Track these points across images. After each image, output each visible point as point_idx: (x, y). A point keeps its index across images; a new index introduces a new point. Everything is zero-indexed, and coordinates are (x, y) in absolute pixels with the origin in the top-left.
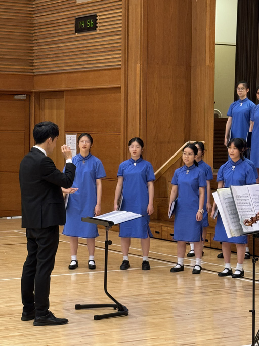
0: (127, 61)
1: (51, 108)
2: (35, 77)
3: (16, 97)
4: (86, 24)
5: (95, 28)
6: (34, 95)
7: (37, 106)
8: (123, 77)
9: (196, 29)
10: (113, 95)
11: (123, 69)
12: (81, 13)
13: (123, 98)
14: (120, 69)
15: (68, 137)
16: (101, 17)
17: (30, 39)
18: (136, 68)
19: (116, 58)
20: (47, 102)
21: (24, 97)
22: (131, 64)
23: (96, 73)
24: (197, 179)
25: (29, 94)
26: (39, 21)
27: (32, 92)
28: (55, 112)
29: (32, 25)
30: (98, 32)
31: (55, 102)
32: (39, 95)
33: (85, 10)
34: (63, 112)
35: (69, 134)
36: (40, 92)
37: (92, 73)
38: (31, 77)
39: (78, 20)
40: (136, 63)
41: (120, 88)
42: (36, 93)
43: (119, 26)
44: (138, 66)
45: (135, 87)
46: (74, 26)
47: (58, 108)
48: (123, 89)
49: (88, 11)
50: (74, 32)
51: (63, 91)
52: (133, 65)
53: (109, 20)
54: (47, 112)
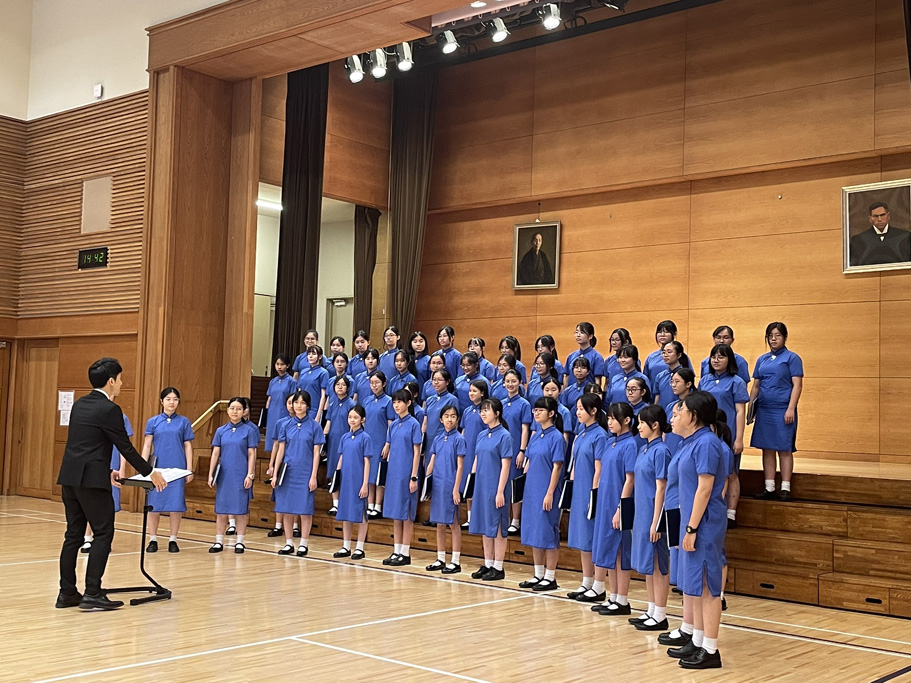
0: (146, 303)
1: (39, 359)
2: (19, 322)
4: (93, 258)
5: (104, 264)
6: (16, 342)
7: (20, 355)
8: (141, 322)
9: (232, 271)
10: (127, 343)
11: (141, 313)
12: (86, 245)
13: (140, 347)
14: (137, 312)
15: (62, 394)
16: (114, 251)
17: (15, 274)
18: (159, 312)
19: (134, 300)
20: (34, 352)
21: (3, 345)
22: (152, 307)
23: (105, 316)
24: (247, 438)
25: (10, 342)
26: (28, 253)
27: (14, 339)
28: (44, 364)
29: (18, 257)
30: (108, 268)
31: (45, 352)
32: (23, 342)
33: (92, 242)
34: (56, 364)
35: (62, 390)
36: (24, 339)
37: (100, 317)
38: (15, 321)
39: (82, 253)
40: (158, 306)
41: (136, 335)
42: (19, 340)
43: (138, 261)
44: (161, 310)
45: (157, 334)
46: (77, 260)
47: (49, 359)
48: (140, 337)
49: (97, 243)
50: (76, 268)
51: (58, 338)
52: (154, 308)
53: (124, 255)
54: (33, 364)
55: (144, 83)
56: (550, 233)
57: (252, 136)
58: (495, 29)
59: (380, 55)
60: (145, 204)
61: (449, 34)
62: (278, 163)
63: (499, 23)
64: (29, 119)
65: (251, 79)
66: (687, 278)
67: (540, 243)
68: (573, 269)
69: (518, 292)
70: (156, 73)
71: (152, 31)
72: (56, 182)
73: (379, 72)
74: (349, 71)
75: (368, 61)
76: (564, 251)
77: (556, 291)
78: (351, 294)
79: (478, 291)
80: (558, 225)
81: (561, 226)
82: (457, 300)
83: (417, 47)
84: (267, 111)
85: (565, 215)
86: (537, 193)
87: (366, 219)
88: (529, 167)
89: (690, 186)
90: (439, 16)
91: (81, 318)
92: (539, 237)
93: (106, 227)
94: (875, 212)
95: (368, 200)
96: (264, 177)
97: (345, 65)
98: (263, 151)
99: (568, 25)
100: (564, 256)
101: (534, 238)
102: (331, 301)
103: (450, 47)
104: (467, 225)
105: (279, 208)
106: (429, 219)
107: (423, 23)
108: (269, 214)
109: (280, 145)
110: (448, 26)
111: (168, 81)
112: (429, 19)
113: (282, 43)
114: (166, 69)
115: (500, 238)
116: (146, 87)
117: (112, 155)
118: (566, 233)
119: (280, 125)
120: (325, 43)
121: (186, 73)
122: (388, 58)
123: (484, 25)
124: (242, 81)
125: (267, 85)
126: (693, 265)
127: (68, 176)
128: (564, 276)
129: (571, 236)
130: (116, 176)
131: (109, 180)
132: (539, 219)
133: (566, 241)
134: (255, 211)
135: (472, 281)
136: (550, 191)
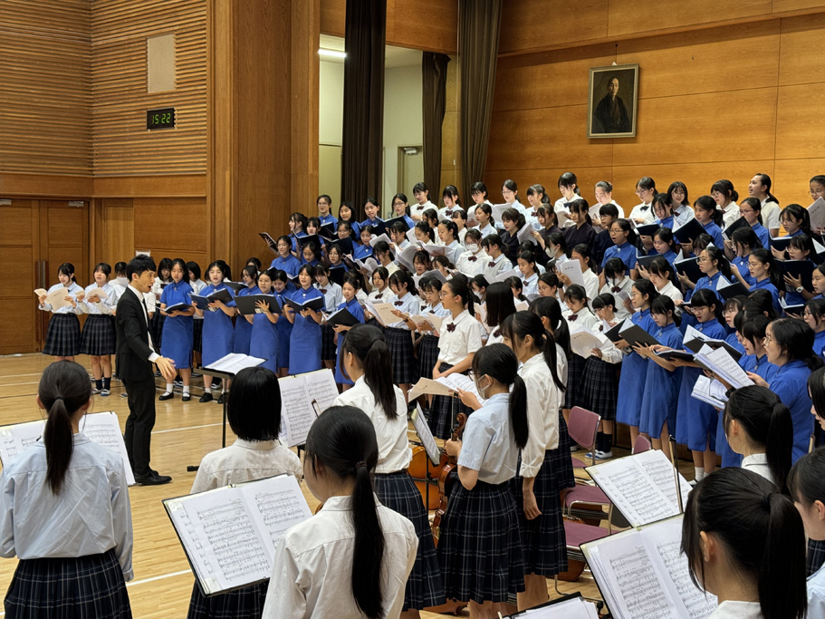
0: (213, 166)
1: (117, 218)
2: (95, 181)
3: (71, 204)
5: (172, 125)
6: (93, 202)
7: (98, 215)
8: (209, 185)
9: (296, 130)
10: (195, 206)
11: (209, 176)
12: (153, 105)
13: (209, 211)
14: (205, 175)
16: (180, 112)
17: (87, 133)
18: (226, 176)
19: (200, 163)
20: (111, 211)
21: (81, 204)
22: (219, 170)
23: (174, 178)
25: (87, 201)
26: (99, 112)
27: (91, 199)
28: (122, 223)
29: (89, 116)
30: (176, 129)
31: (122, 212)
32: (100, 202)
33: (160, 101)
34: (132, 223)
35: (139, 250)
36: (102, 199)
37: (170, 179)
38: (90, 180)
39: (150, 114)
40: (225, 170)
41: (205, 198)
42: (96, 199)
43: (203, 124)
44: (228, 173)
45: (224, 197)
46: (145, 120)
47: (126, 219)
48: (209, 200)
49: (163, 104)
50: (145, 128)
51: (132, 199)
52: (221, 171)
53: (190, 116)
54: (110, 222)
56: (627, 77)
60: (208, 64)
62: (339, 13)
66: (775, 126)
67: (616, 89)
68: (651, 117)
69: (594, 141)
72: (122, 39)
76: (643, 96)
77: (633, 140)
78: (419, 141)
79: (552, 139)
80: (636, 69)
81: (640, 69)
82: (530, 150)
85: (644, 57)
86: (614, 34)
87: (434, 66)
88: (606, 6)
89: (780, 24)
91: (153, 180)
92: (616, 81)
93: (171, 87)
95: (435, 47)
96: (325, 29)
98: (323, 2)
100: (644, 103)
101: (610, 83)
102: (402, 150)
104: (540, 69)
105: (343, 55)
106: (500, 63)
108: (332, 63)
115: (574, 83)
117: (173, 12)
118: (645, 77)
126: (781, 112)
127: (133, 33)
128: (642, 122)
129: (649, 80)
130: (179, 34)
131: (171, 39)
132: (617, 62)
133: (644, 86)
134: (317, 60)
135: (546, 130)
136: (627, 32)
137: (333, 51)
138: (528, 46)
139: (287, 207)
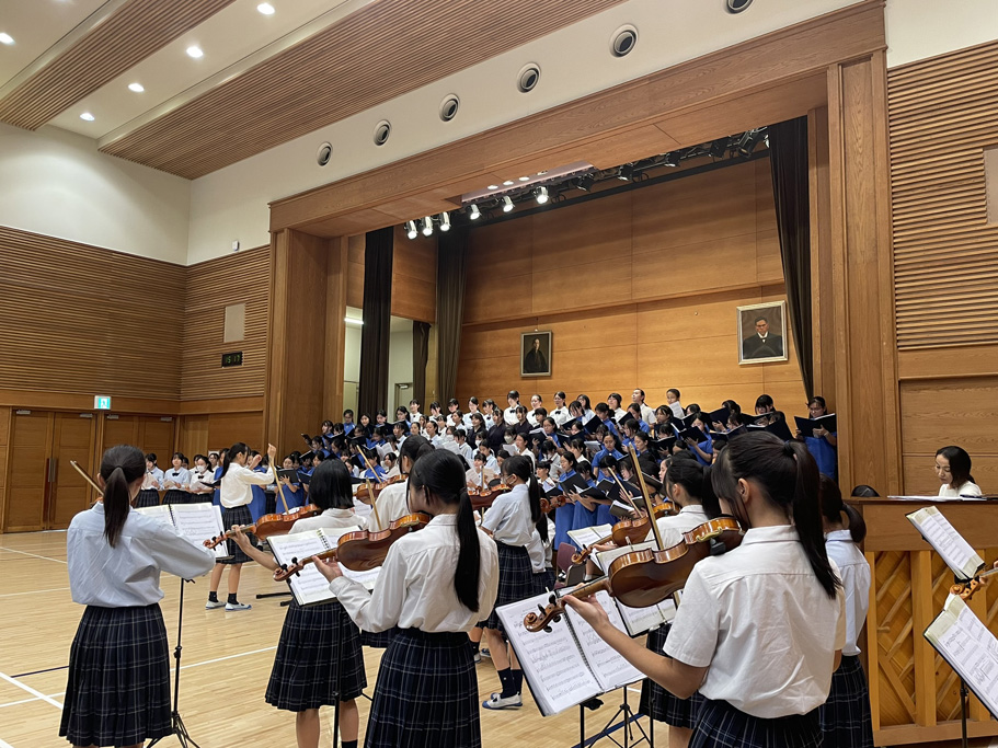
0: (269, 390)
1: (195, 429)
2: (181, 403)
3: (162, 420)
5: (240, 363)
6: (179, 418)
7: (182, 427)
8: (265, 403)
9: (328, 367)
10: (255, 418)
11: (265, 397)
12: (228, 350)
13: (264, 420)
14: (263, 396)
16: (246, 355)
17: (179, 371)
18: (278, 396)
19: (260, 388)
20: (191, 424)
21: (170, 419)
25: (174, 417)
26: (188, 356)
27: (178, 415)
28: (199, 432)
29: (180, 359)
30: (242, 366)
31: (199, 424)
32: (184, 418)
33: (232, 348)
34: (207, 432)
36: (185, 415)
37: (236, 400)
38: (178, 402)
39: (225, 356)
40: (277, 392)
41: (262, 412)
42: (181, 416)
43: (263, 361)
44: (279, 394)
45: (276, 411)
46: (221, 361)
47: (202, 429)
48: (264, 412)
49: (235, 349)
50: (220, 366)
51: (207, 415)
52: (274, 393)
53: (254, 357)
54: (191, 432)
55: (266, 240)
56: (545, 338)
57: (341, 275)
58: (505, 203)
59: (428, 220)
60: (268, 322)
61: (474, 207)
62: (359, 293)
63: (508, 199)
64: (188, 265)
65: (340, 237)
66: (636, 368)
67: (538, 346)
68: (560, 363)
69: (524, 378)
70: (275, 233)
71: (273, 205)
72: (209, 307)
73: (428, 231)
74: (407, 231)
75: (420, 225)
76: (555, 350)
77: (549, 377)
78: (411, 380)
79: (497, 377)
80: (550, 333)
81: (552, 333)
82: (483, 384)
83: (452, 215)
84: (351, 258)
85: (555, 326)
86: (535, 312)
87: (420, 330)
88: (530, 294)
89: (637, 307)
90: (468, 195)
91: (225, 401)
92: (537, 341)
93: (241, 338)
94: (758, 323)
95: (421, 317)
96: (350, 302)
97: (405, 228)
98: (349, 285)
99: (554, 200)
100: (555, 354)
101: (534, 342)
102: (398, 385)
103: (475, 215)
104: (488, 334)
105: (362, 323)
106: (464, 329)
107: (456, 199)
108: (353, 327)
109: (361, 280)
110: (473, 201)
111: (283, 239)
112: (460, 197)
113: (361, 213)
114: (282, 231)
115: (511, 342)
116: (269, 243)
117: (245, 289)
118: (555, 338)
119: (361, 267)
120: (391, 213)
121: (296, 233)
122: (433, 222)
123: (497, 201)
124: (333, 238)
125: (352, 241)
126: (640, 359)
127: (215, 303)
128: (555, 366)
129: (559, 340)
130: (248, 303)
131: (243, 305)
132: (537, 329)
133: (555, 344)
134: (344, 325)
135: (493, 371)
136: (544, 310)
137: (354, 319)
138: (481, 318)
139: (321, 417)
